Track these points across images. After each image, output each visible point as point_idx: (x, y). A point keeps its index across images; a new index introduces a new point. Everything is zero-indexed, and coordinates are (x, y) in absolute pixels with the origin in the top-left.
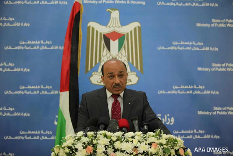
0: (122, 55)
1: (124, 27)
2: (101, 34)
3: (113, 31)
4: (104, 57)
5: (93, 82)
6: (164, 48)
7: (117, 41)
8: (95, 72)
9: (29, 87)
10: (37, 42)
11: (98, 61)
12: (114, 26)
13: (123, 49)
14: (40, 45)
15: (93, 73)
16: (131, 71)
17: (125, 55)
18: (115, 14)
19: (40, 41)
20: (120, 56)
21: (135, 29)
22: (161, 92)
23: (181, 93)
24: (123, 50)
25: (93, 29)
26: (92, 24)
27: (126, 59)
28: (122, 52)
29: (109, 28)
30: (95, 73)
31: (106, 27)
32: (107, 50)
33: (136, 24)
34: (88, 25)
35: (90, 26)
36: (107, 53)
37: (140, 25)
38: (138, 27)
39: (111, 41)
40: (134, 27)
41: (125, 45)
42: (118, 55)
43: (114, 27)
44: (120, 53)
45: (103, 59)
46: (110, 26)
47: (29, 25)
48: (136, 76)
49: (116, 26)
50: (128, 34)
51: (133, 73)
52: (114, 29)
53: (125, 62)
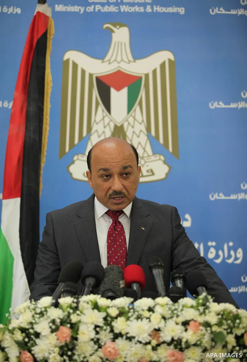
0: (135, 119)
1: (139, 62)
2: (91, 76)
3: (117, 69)
4: (97, 124)
5: (75, 176)
6: (222, 105)
7: (125, 91)
8: (80, 155)
11: (85, 133)
12: (119, 59)
13: (137, 107)
15: (76, 158)
16: (154, 154)
17: (140, 120)
18: (121, 35)
20: (132, 123)
21: (163, 66)
22: (216, 196)
24: (138, 109)
25: (75, 66)
26: (72, 56)
27: (143, 127)
28: (135, 114)
29: (107, 63)
30: (80, 158)
31: (103, 62)
32: (103, 111)
33: (165, 56)
34: (66, 57)
35: (68, 60)
36: (105, 115)
37: (172, 58)
38: (170, 61)
39: (113, 91)
40: (161, 62)
41: (141, 99)
42: (127, 120)
43: (119, 63)
44: (131, 115)
45: (95, 127)
46: (109, 60)
48: (165, 162)
49: (122, 60)
50: (147, 76)
51: (158, 158)
52: (119, 67)
53: (142, 134)
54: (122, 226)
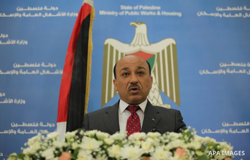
2: (122, 54)
3: (139, 50)
6: (208, 72)
9: (24, 125)
10: (37, 65)
12: (140, 43)
13: (152, 73)
14: (41, 69)
16: (163, 103)
17: (154, 82)
18: (141, 29)
19: (41, 64)
21: (168, 48)
22: (206, 131)
23: (234, 132)
24: (153, 75)
25: (112, 48)
26: (110, 42)
29: (133, 46)
31: (130, 45)
33: (170, 41)
34: (106, 43)
35: (107, 45)
37: (174, 43)
40: (167, 45)
43: (140, 46)
46: (134, 44)
47: (26, 43)
49: (142, 44)
50: (158, 54)
51: (166, 106)
52: (140, 48)
53: (156, 91)
54: (138, 116)
